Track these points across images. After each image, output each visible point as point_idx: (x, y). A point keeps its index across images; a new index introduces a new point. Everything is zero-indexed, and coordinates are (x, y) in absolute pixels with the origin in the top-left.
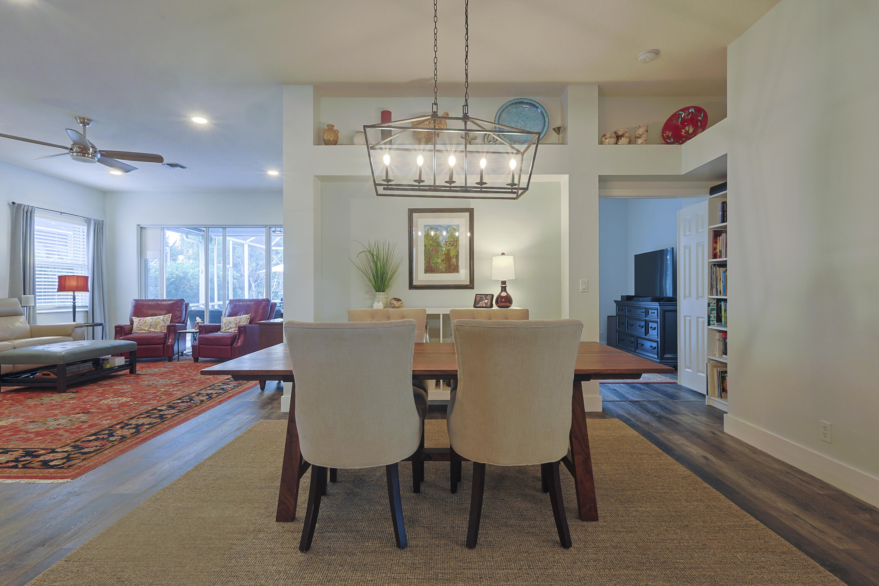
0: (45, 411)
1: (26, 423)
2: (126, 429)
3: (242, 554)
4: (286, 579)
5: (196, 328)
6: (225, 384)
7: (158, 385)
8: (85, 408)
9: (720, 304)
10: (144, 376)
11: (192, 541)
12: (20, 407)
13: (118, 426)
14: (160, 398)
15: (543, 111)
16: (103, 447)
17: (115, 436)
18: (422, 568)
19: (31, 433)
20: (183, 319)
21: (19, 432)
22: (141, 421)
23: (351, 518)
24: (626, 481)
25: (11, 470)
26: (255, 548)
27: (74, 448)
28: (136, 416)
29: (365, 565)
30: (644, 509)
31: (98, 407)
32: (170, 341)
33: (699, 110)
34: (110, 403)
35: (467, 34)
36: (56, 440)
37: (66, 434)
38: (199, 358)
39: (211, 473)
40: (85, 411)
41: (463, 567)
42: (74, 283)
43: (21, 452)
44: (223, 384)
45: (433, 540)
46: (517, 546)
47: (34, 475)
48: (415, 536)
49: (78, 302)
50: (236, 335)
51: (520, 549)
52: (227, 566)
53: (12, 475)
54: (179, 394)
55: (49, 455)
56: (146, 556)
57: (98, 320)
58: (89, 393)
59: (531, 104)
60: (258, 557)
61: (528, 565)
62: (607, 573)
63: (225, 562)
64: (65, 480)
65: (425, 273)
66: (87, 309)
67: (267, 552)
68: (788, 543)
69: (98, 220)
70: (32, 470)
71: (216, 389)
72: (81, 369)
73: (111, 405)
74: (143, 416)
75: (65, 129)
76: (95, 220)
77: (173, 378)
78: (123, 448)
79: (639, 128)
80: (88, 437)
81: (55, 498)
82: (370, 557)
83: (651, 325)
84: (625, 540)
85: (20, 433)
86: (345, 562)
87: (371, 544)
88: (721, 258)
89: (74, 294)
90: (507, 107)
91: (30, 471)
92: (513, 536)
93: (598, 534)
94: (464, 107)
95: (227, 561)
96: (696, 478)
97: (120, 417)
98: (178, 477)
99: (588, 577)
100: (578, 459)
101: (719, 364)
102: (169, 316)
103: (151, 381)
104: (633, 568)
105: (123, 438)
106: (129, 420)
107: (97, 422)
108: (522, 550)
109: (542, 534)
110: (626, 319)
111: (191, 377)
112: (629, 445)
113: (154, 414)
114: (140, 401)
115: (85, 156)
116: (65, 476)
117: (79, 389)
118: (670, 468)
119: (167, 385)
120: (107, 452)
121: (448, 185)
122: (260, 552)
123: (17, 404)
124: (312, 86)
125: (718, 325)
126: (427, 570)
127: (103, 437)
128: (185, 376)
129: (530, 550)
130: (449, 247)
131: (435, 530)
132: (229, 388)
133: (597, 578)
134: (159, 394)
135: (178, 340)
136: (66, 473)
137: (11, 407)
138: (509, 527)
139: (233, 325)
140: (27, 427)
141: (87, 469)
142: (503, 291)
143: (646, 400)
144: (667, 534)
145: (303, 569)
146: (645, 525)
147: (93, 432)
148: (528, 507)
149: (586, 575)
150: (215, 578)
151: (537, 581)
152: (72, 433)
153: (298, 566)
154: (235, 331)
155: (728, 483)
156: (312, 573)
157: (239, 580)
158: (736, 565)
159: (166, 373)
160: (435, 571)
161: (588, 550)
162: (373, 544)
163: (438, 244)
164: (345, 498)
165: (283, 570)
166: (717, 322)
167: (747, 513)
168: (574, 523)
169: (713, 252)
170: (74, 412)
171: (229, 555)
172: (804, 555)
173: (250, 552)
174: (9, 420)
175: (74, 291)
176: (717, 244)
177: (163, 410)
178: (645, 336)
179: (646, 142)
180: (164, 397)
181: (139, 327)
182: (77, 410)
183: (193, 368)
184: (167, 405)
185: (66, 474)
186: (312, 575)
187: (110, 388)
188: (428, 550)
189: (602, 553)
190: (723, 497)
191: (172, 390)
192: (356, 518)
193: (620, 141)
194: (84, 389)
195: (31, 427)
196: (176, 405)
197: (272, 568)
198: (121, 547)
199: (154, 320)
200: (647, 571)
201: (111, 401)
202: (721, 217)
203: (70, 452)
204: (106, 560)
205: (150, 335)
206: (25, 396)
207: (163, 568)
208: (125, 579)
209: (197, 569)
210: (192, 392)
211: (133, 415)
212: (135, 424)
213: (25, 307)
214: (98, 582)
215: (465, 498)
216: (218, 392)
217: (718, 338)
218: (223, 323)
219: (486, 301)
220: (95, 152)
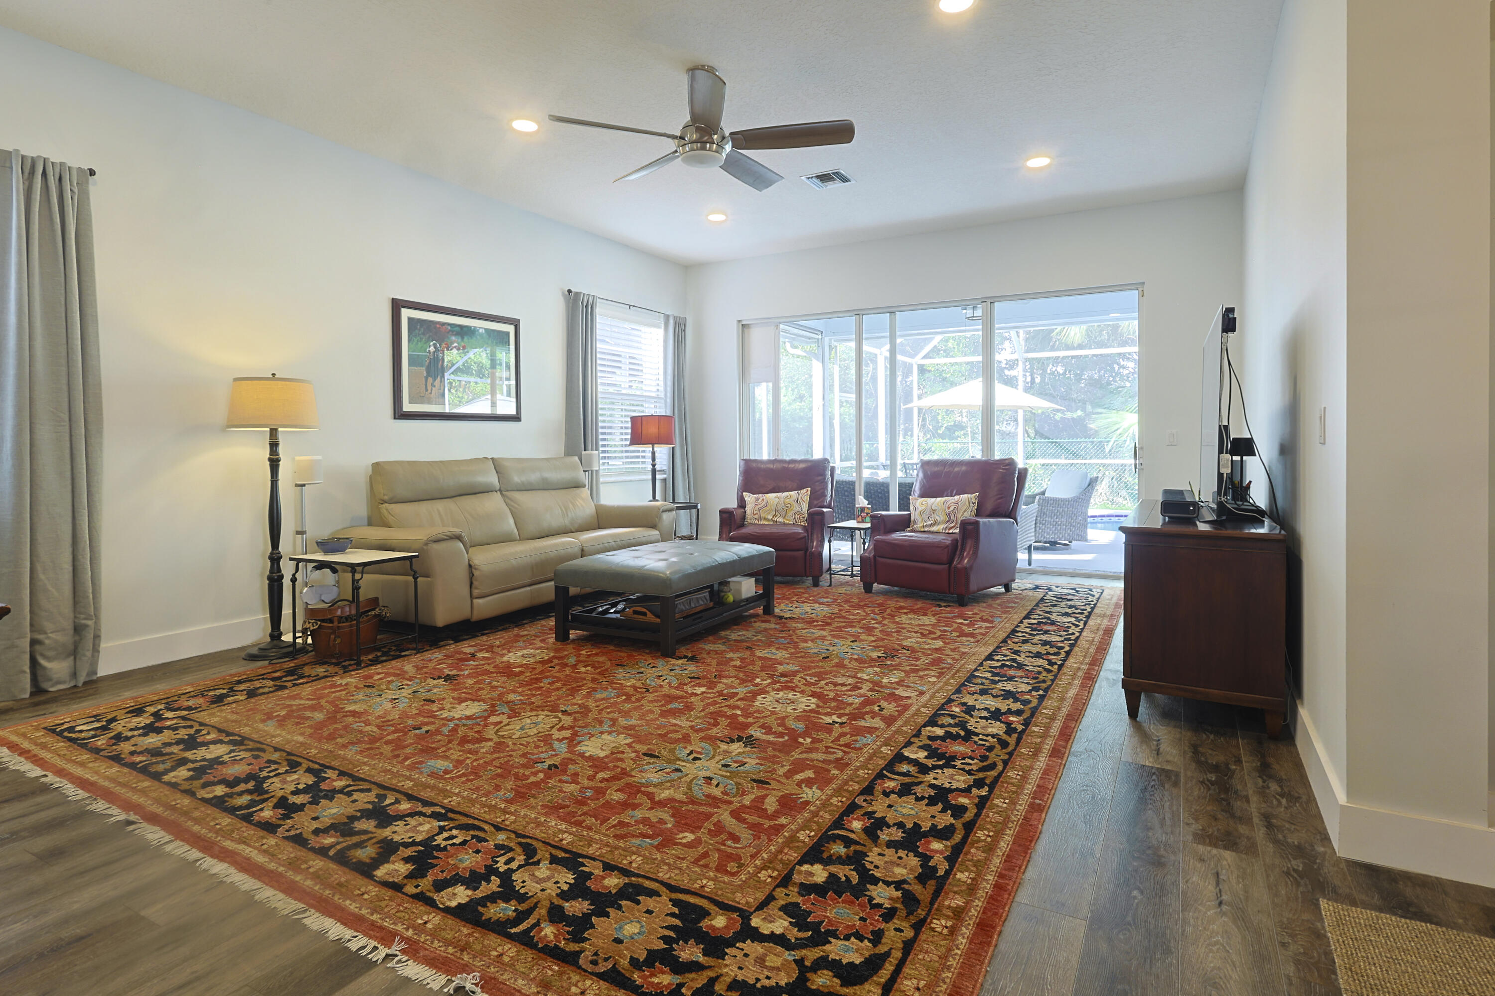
0: (660, 715)
1: (638, 755)
5: (861, 519)
10: (794, 624)
12: (612, 693)
13: (857, 825)
20: (828, 499)
22: (900, 809)
27: (798, 926)
28: (873, 782)
31: (762, 722)
32: (815, 542)
36: (731, 857)
37: (745, 835)
38: (875, 584)
42: (652, 430)
43: (667, 900)
49: (657, 463)
50: (956, 540)
55: (744, 947)
58: (718, 664)
66: (665, 476)
69: (680, 317)
72: (693, 605)
73: (783, 718)
74: (890, 785)
76: (674, 317)
77: (857, 637)
80: (805, 867)
89: (652, 449)
102: (805, 494)
103: (819, 641)
106: (867, 798)
111: (895, 640)
114: (842, 716)
115: (703, 148)
117: (695, 647)
127: (848, 880)
128: (878, 634)
134: (868, 694)
135: (830, 541)
139: (940, 517)
147: (805, 837)
152: (754, 830)
154: (949, 530)
159: (831, 619)
170: (719, 731)
174: (603, 736)
175: (653, 444)
181: (756, 514)
182: (723, 726)
191: (886, 680)
194: (702, 649)
199: (782, 500)
203: (797, 948)
205: (776, 530)
211: (864, 775)
212: (896, 824)
213: (586, 471)
218: (917, 512)
220: (724, 138)
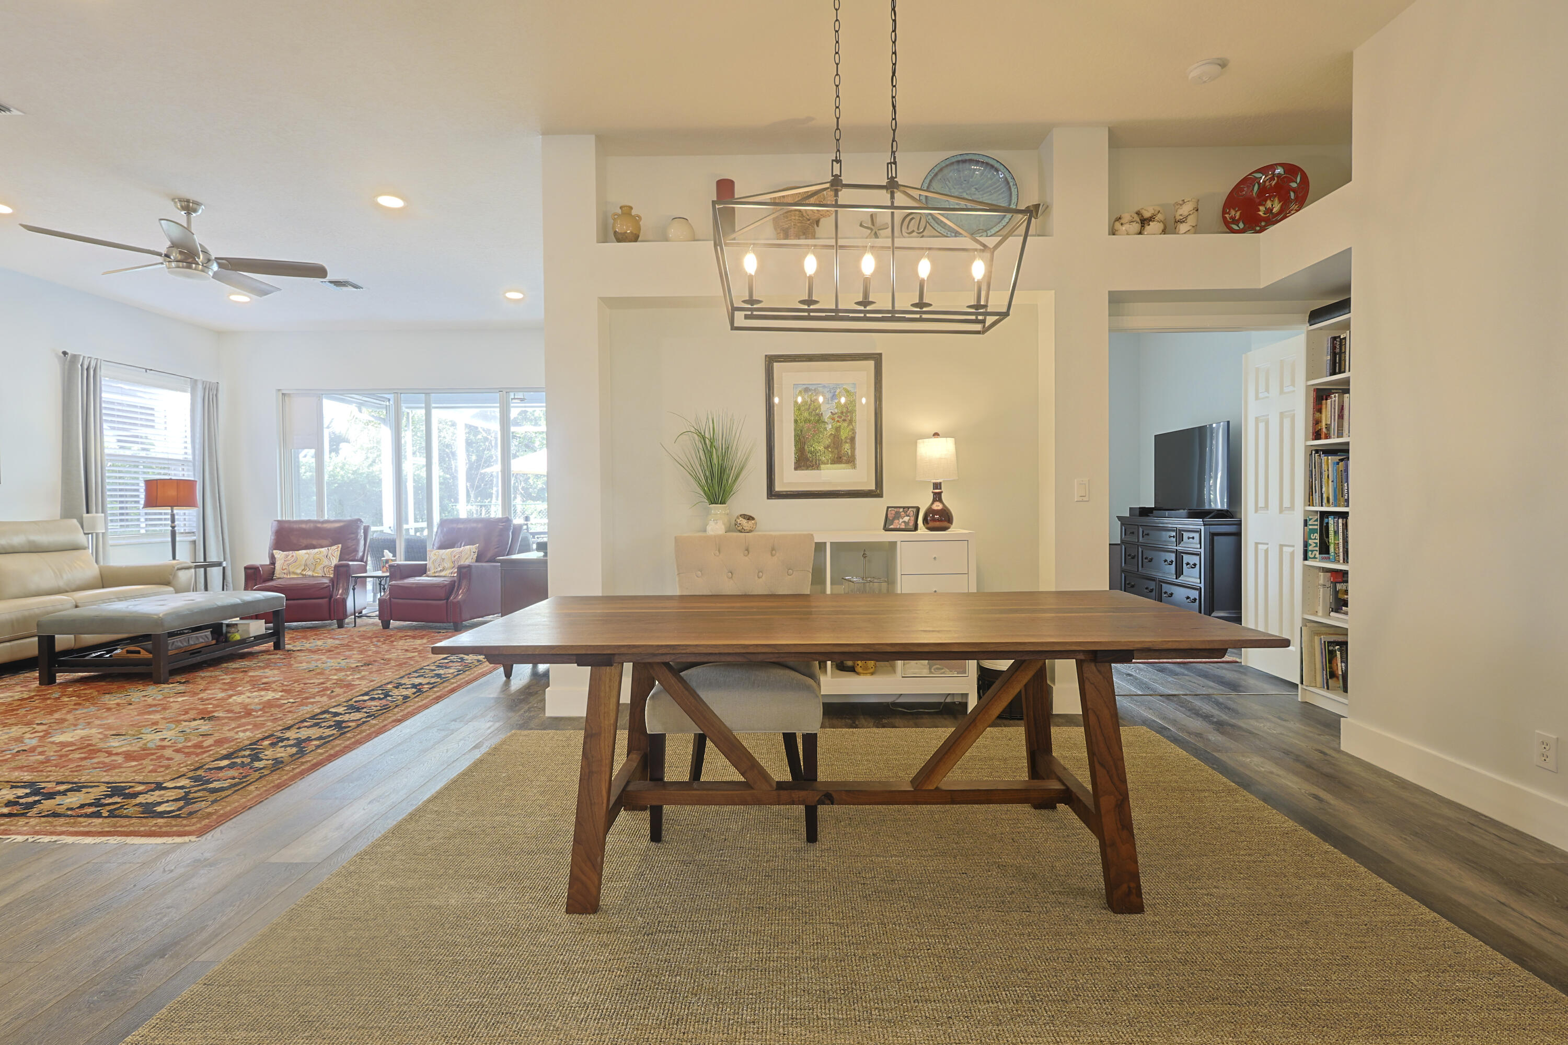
0: (136, 716)
1: (106, 736)
2: (282, 747)
3: (515, 972)
4: (599, 1019)
5: (385, 569)
6: (442, 667)
7: (325, 670)
8: (205, 711)
9: (1326, 520)
10: (299, 654)
11: (422, 948)
12: (93, 709)
13: (266, 743)
14: (332, 692)
15: (1008, 175)
16: (245, 780)
17: (263, 760)
18: (841, 998)
19: (117, 754)
20: (361, 554)
21: (96, 754)
22: (303, 733)
23: (698, 908)
24: (1181, 839)
25: (90, 820)
26: (536, 961)
27: (195, 782)
28: (294, 725)
29: (736, 992)
30: (1222, 891)
31: (227, 708)
32: (340, 591)
33: (1291, 170)
34: (248, 700)
35: (894, 31)
36: (162, 767)
37: (179, 757)
38: (391, 621)
39: (440, 825)
40: (207, 716)
41: (913, 997)
42: (172, 492)
43: (103, 788)
44: (438, 666)
45: (852, 947)
46: (1005, 959)
47: (132, 829)
48: (819, 941)
49: (179, 525)
50: (455, 582)
51: (1011, 964)
52: (490, 994)
53: (93, 829)
54: (364, 686)
55: (153, 793)
56: (346, 975)
57: (213, 557)
58: (208, 683)
59: (985, 164)
60: (543, 979)
61: (1030, 994)
62: (1177, 1010)
63: (487, 987)
64: (186, 839)
65: (796, 469)
66: (194, 538)
67: (558, 969)
68: (1500, 956)
69: (210, 383)
70: (127, 820)
71: (427, 676)
72: (192, 642)
73: (248, 705)
74: (306, 724)
75: (158, 220)
76: (203, 382)
77: (349, 657)
78: (279, 781)
79: (1181, 205)
80: (216, 762)
81: (172, 871)
82: (744, 979)
83: (1186, 558)
84: (1199, 948)
85: (98, 754)
86: (700, 988)
87: (742, 955)
88: (1330, 438)
89: (172, 511)
90: (941, 170)
91: (124, 821)
92: (995, 941)
93: (1147, 937)
94: (890, 165)
95: (489, 986)
96: (1307, 834)
97: (268, 726)
98: (383, 832)
99: (1143, 1017)
100: (1107, 802)
101: (1323, 629)
102: (336, 550)
103: (313, 662)
104: (1223, 1001)
105: (278, 764)
106: (284, 731)
107: (228, 735)
108: (1015, 967)
109: (1047, 937)
110: (1140, 550)
111: (380, 655)
112: (1175, 775)
113: (327, 720)
114: (297, 698)
115: (190, 268)
116: (185, 831)
117: (191, 676)
118: (1256, 817)
119: (341, 670)
120: (252, 788)
121: (862, 308)
122: (546, 970)
123: (88, 704)
124: (594, 136)
125: (1323, 558)
126: (849, 1003)
127: (243, 762)
128: (370, 653)
129: (1030, 967)
130: (838, 424)
131: (853, 929)
132: (449, 673)
133: (1161, 1019)
134: (329, 686)
135: (354, 589)
136: (185, 826)
137: (76, 709)
138: (984, 925)
139: (447, 564)
140: (108, 744)
141: (223, 818)
142: (937, 501)
143: (1188, 693)
144: (1273, 937)
145: (627, 1000)
146: (1230, 921)
147: (224, 752)
148: (1011, 887)
149: (1140, 1012)
150: (472, 1016)
151: (1053, 1023)
152: (188, 755)
153: (617, 994)
154: (452, 573)
155: (1366, 844)
156: (644, 1008)
157: (516, 1020)
158: (1411, 995)
159: (337, 648)
160: (864, 1004)
161: (1134, 966)
162: (744, 954)
163: (819, 420)
164: (682, 871)
165: (592, 1002)
166: (1320, 554)
167: (1412, 900)
168: (1099, 916)
169: (1314, 428)
170: (186, 717)
171: (491, 974)
172: (1534, 979)
173: (528, 968)
174: (76, 731)
175: (172, 506)
176: (1321, 413)
177: (341, 714)
178: (1176, 579)
179: (1196, 230)
180: (338, 690)
181: (285, 569)
182: (192, 714)
183: (382, 640)
184: (345, 704)
185: (187, 828)
186: (645, 1012)
187: (242, 674)
188: (845, 966)
189: (1160, 972)
190: (1362, 869)
191: (350, 677)
192: (708, 908)
193: (1147, 228)
194: (198, 676)
195: (114, 743)
196: (361, 704)
197: (571, 999)
198: (299, 960)
199: (311, 556)
200: (1250, 1007)
201: (246, 697)
202: (1328, 365)
203: (189, 788)
204: (275, 983)
205: (306, 581)
206: (98, 689)
207: (378, 998)
208: (314, 1017)
209: (438, 1000)
210: (386, 681)
211: (290, 722)
212: (295, 739)
213: (89, 534)
214: (266, 1023)
215: (895, 870)
216: (432, 682)
217: (1321, 582)
218: (431, 561)
219: (906, 519)
220: (209, 260)
